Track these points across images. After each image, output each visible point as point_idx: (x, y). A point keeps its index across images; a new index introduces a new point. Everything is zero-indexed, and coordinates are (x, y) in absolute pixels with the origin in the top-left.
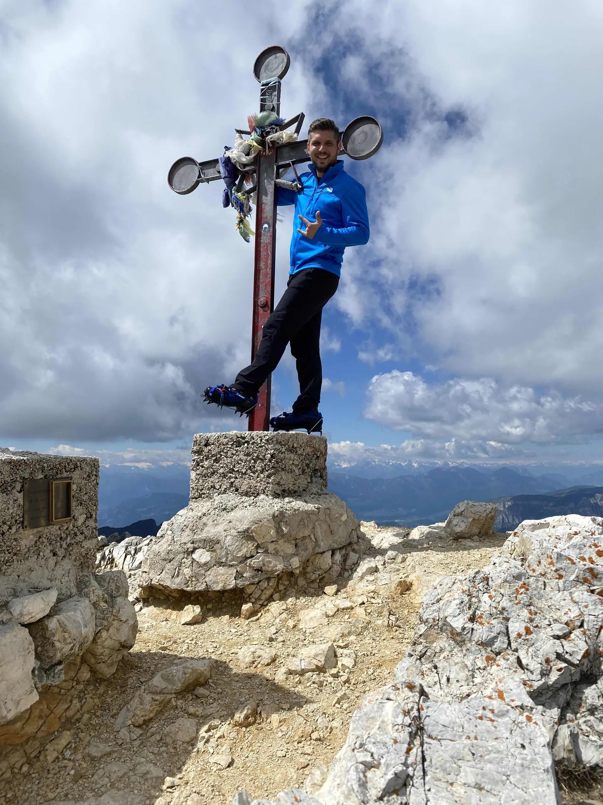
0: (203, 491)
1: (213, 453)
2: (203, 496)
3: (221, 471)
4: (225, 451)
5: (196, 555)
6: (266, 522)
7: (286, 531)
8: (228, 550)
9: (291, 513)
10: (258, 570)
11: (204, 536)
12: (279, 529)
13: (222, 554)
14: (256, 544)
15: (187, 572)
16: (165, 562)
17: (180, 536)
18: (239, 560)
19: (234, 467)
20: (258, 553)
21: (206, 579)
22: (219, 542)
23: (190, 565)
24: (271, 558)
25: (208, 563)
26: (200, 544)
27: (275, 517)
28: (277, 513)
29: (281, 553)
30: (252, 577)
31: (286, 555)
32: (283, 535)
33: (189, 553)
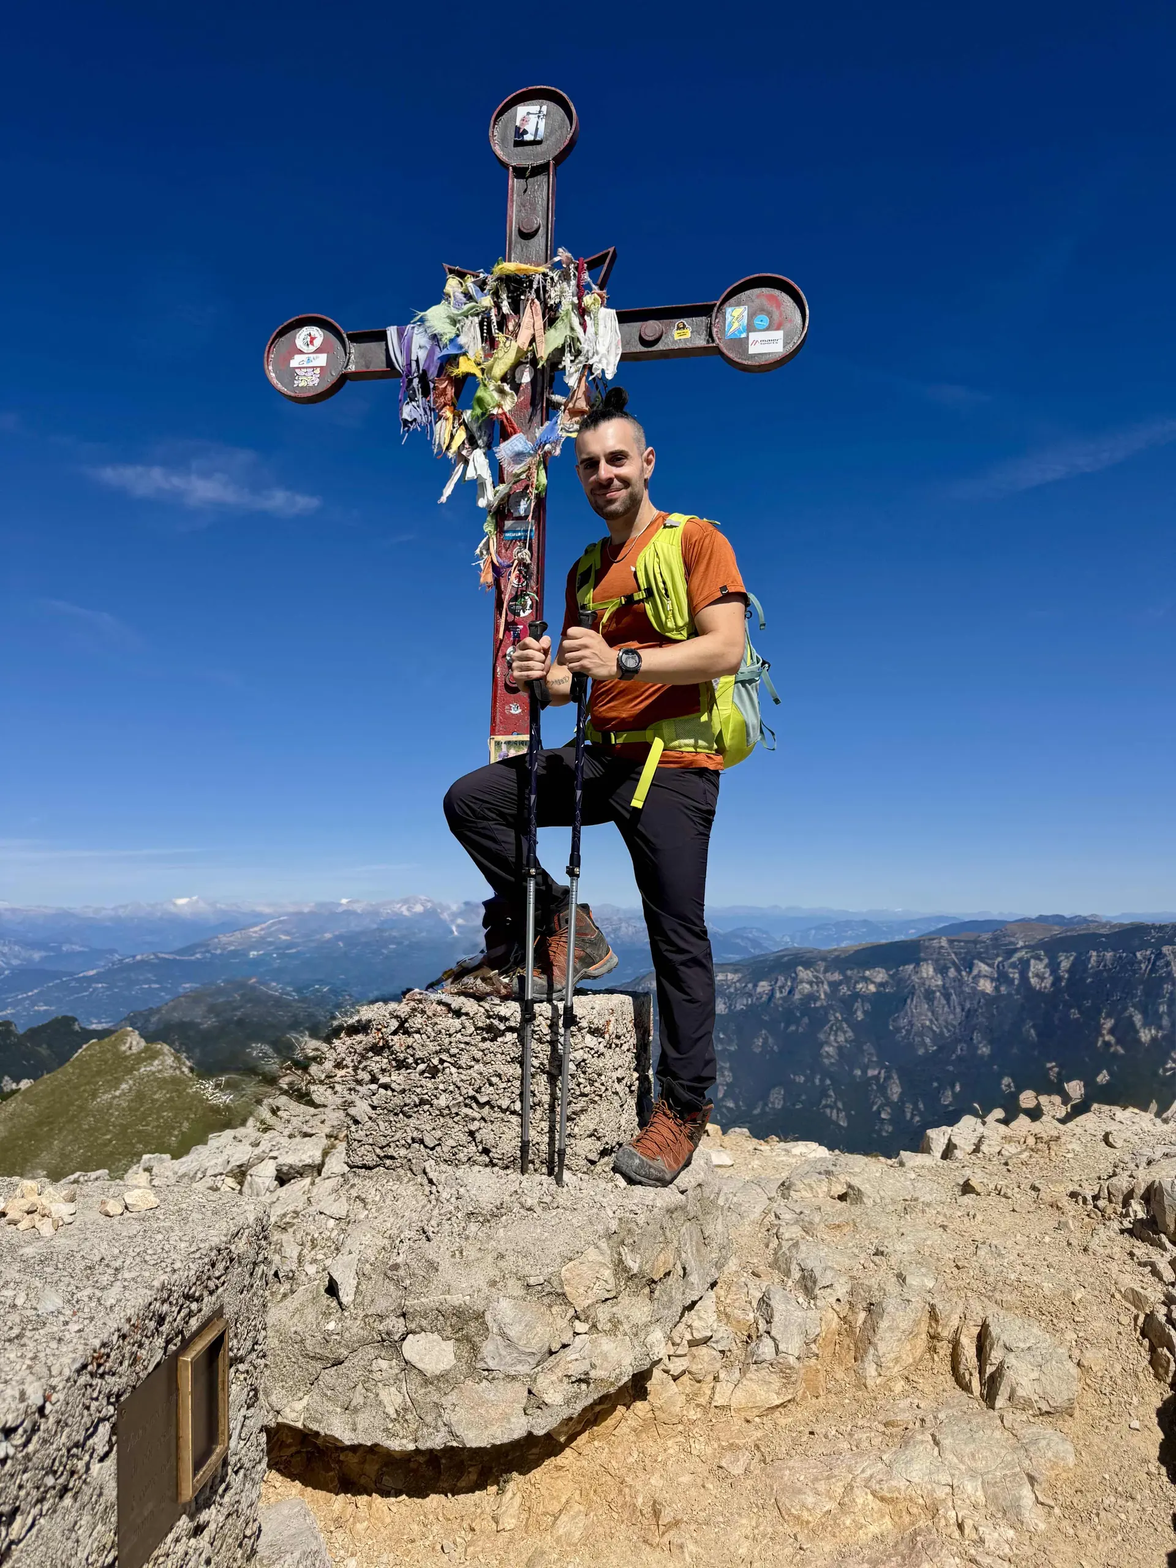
0: (391, 1151)
1: (419, 1054)
2: (388, 1162)
3: (442, 1101)
4: (453, 1051)
5: (412, 1348)
6: (592, 1254)
7: (635, 1268)
8: (503, 1335)
9: (641, 1219)
10: (580, 1381)
11: (431, 1299)
12: (620, 1265)
13: (488, 1348)
14: (571, 1312)
15: (392, 1398)
16: (319, 1365)
17: (357, 1291)
18: (533, 1361)
19: (479, 1090)
20: (576, 1334)
21: (446, 1417)
22: (480, 1316)
23: (397, 1379)
24: (607, 1344)
25: (448, 1372)
26: (424, 1323)
27: (610, 1235)
28: (614, 1226)
29: (626, 1327)
30: (567, 1402)
31: (637, 1331)
32: (631, 1278)
33: (391, 1344)
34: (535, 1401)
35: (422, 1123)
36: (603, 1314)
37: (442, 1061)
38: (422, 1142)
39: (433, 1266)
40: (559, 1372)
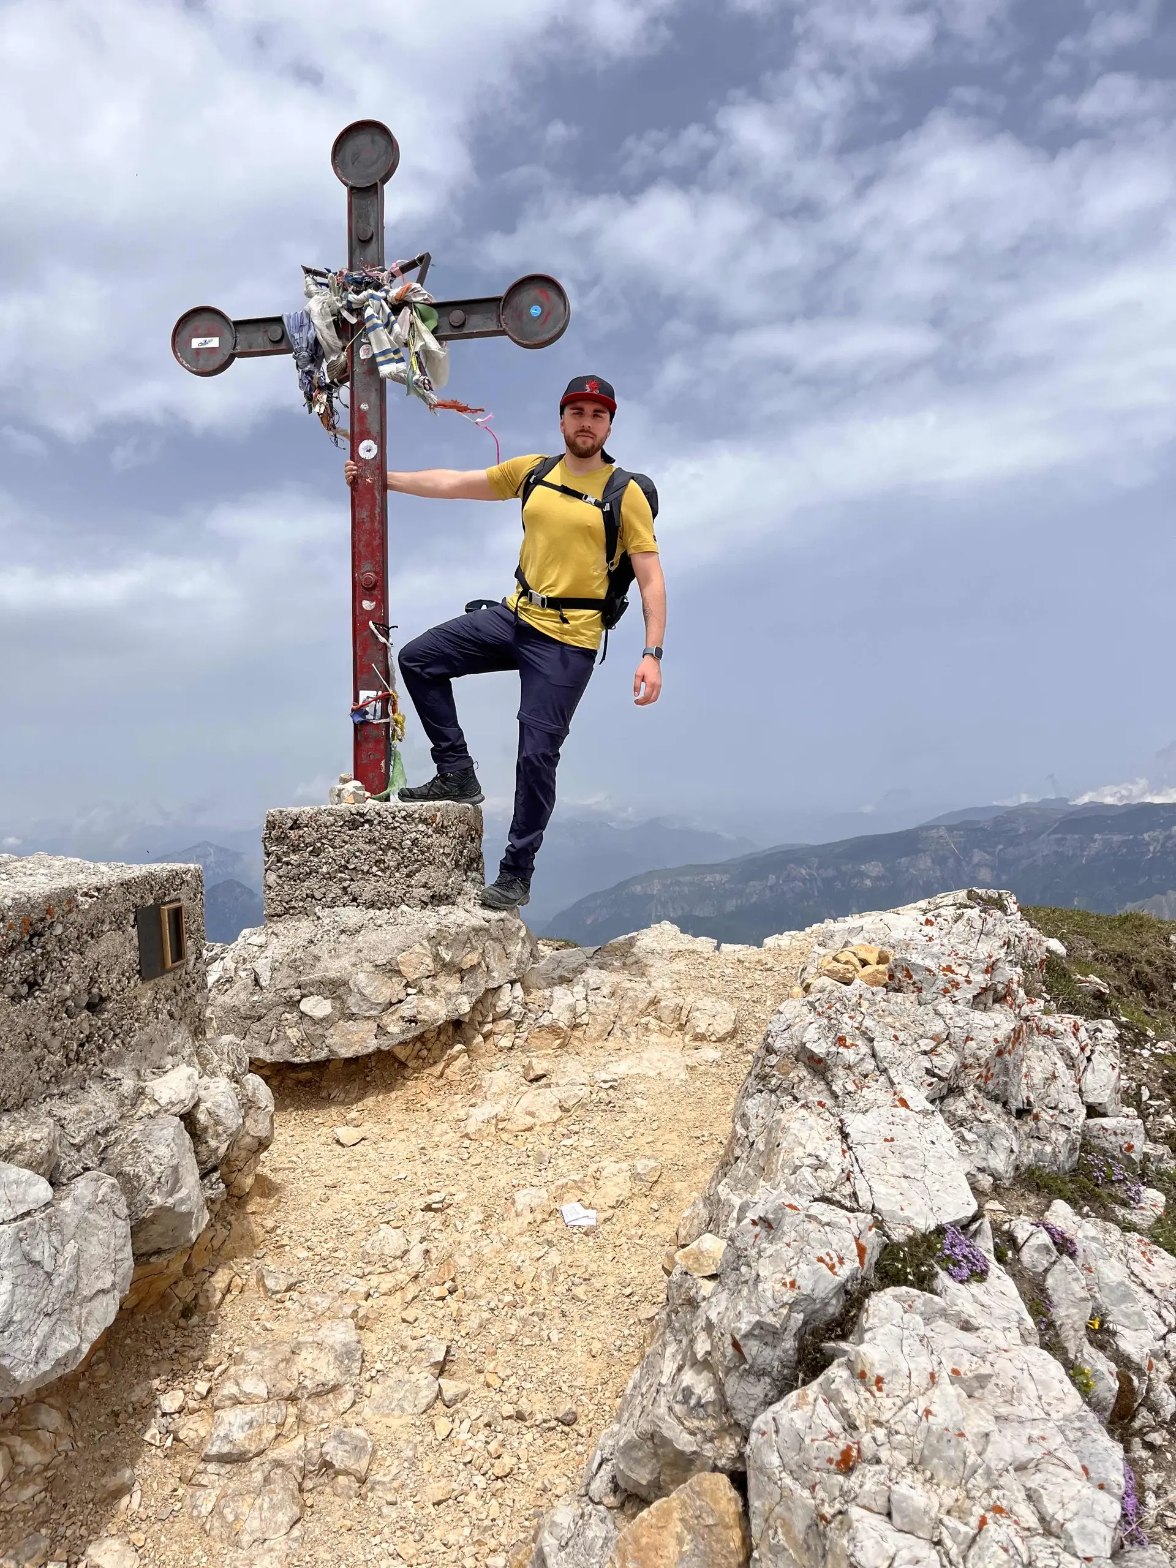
0: (293, 903)
2: (291, 911)
3: (325, 869)
4: (330, 837)
5: (306, 1006)
6: (417, 948)
7: (448, 959)
8: (361, 994)
9: (453, 931)
10: (410, 1021)
11: (317, 975)
12: (437, 957)
13: (352, 1001)
14: (405, 982)
15: (294, 1034)
16: (249, 1022)
17: (272, 978)
18: (380, 1008)
19: (348, 862)
20: (408, 995)
21: (327, 1042)
22: (345, 983)
23: (297, 1023)
24: (428, 1002)
25: (328, 1016)
26: (312, 989)
27: (430, 939)
28: (433, 933)
29: (442, 993)
30: (403, 1032)
31: (449, 996)
32: (444, 965)
33: (293, 1004)
34: (381, 1031)
35: (312, 883)
36: (426, 984)
37: (323, 844)
38: (313, 897)
39: (317, 958)
40: (397, 1016)
